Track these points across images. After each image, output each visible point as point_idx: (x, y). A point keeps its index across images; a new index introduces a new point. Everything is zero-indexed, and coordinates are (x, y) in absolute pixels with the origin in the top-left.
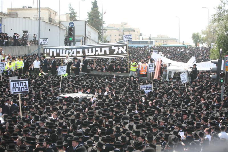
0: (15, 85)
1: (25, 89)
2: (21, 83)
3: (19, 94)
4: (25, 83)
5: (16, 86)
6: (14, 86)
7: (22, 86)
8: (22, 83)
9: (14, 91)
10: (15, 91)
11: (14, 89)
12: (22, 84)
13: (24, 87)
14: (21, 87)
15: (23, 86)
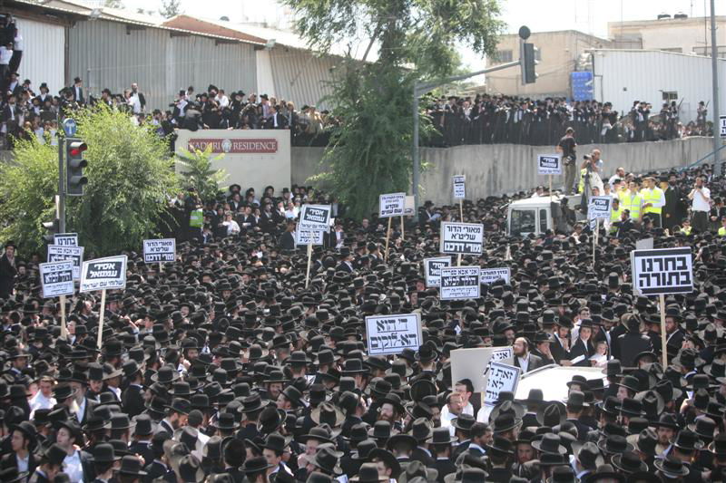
0: (647, 265)
1: (683, 278)
2: (667, 260)
3: (662, 295)
4: (684, 259)
5: (650, 269)
6: (644, 270)
7: (671, 269)
8: (673, 260)
9: (645, 286)
10: (649, 284)
11: (645, 280)
12: (670, 263)
13: (677, 274)
14: (667, 273)
15: (674, 269)
